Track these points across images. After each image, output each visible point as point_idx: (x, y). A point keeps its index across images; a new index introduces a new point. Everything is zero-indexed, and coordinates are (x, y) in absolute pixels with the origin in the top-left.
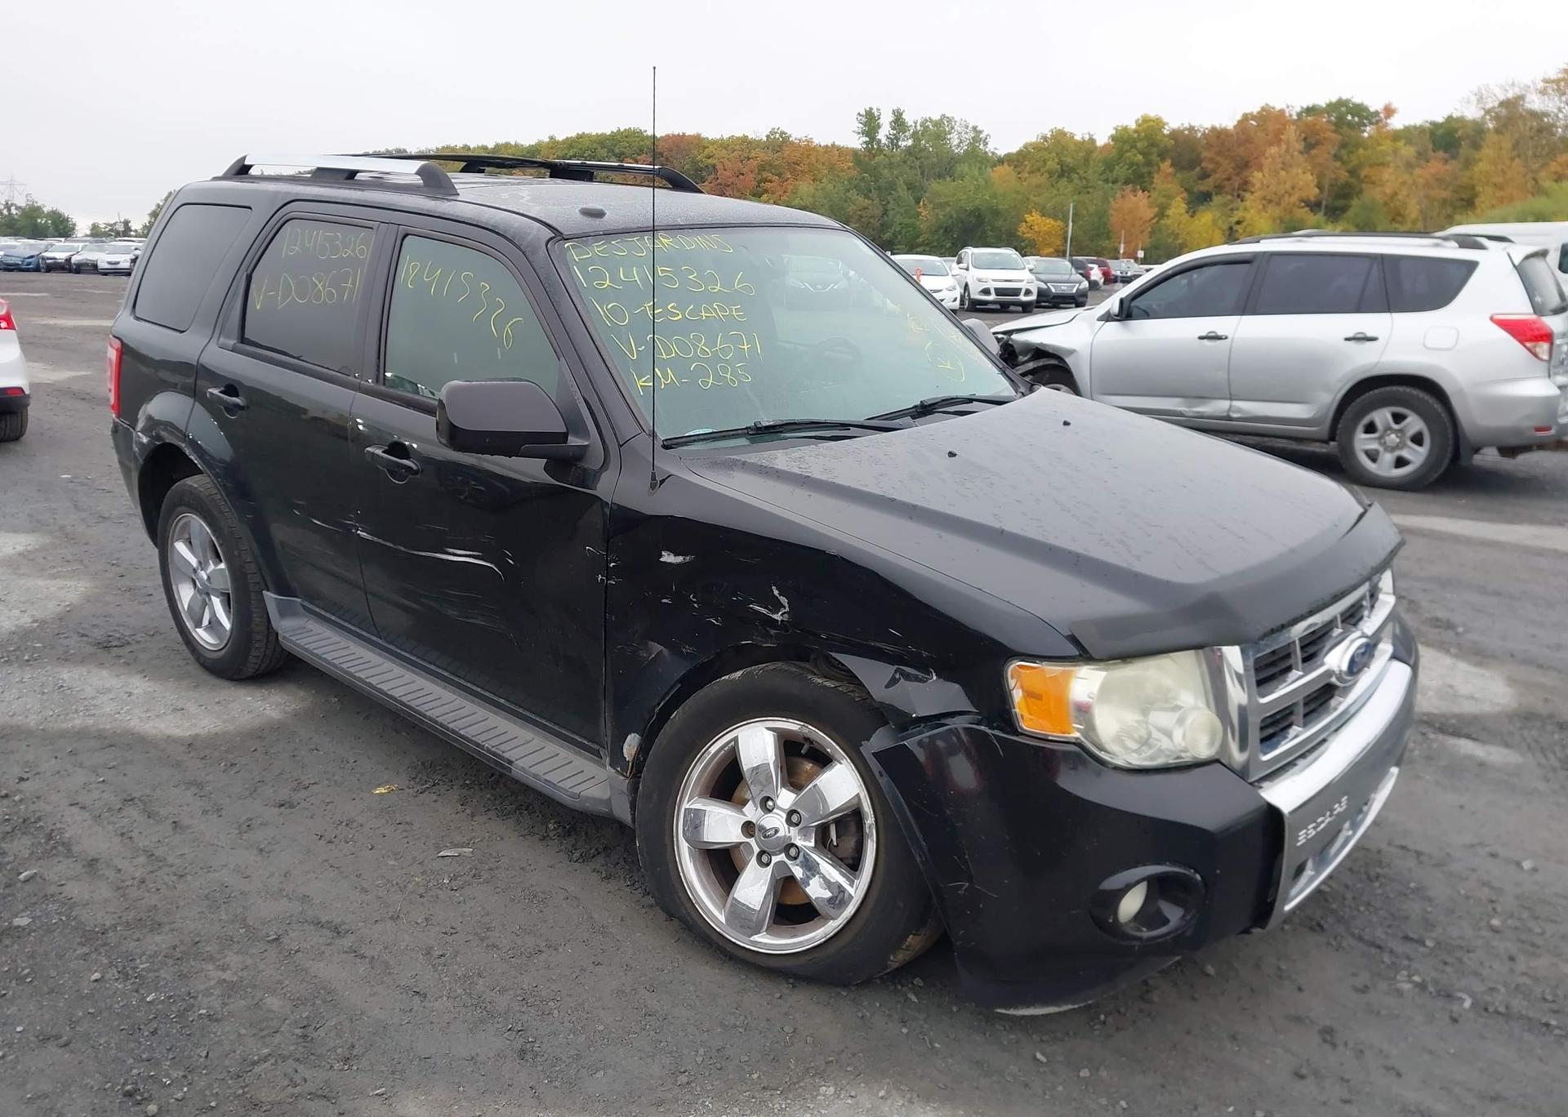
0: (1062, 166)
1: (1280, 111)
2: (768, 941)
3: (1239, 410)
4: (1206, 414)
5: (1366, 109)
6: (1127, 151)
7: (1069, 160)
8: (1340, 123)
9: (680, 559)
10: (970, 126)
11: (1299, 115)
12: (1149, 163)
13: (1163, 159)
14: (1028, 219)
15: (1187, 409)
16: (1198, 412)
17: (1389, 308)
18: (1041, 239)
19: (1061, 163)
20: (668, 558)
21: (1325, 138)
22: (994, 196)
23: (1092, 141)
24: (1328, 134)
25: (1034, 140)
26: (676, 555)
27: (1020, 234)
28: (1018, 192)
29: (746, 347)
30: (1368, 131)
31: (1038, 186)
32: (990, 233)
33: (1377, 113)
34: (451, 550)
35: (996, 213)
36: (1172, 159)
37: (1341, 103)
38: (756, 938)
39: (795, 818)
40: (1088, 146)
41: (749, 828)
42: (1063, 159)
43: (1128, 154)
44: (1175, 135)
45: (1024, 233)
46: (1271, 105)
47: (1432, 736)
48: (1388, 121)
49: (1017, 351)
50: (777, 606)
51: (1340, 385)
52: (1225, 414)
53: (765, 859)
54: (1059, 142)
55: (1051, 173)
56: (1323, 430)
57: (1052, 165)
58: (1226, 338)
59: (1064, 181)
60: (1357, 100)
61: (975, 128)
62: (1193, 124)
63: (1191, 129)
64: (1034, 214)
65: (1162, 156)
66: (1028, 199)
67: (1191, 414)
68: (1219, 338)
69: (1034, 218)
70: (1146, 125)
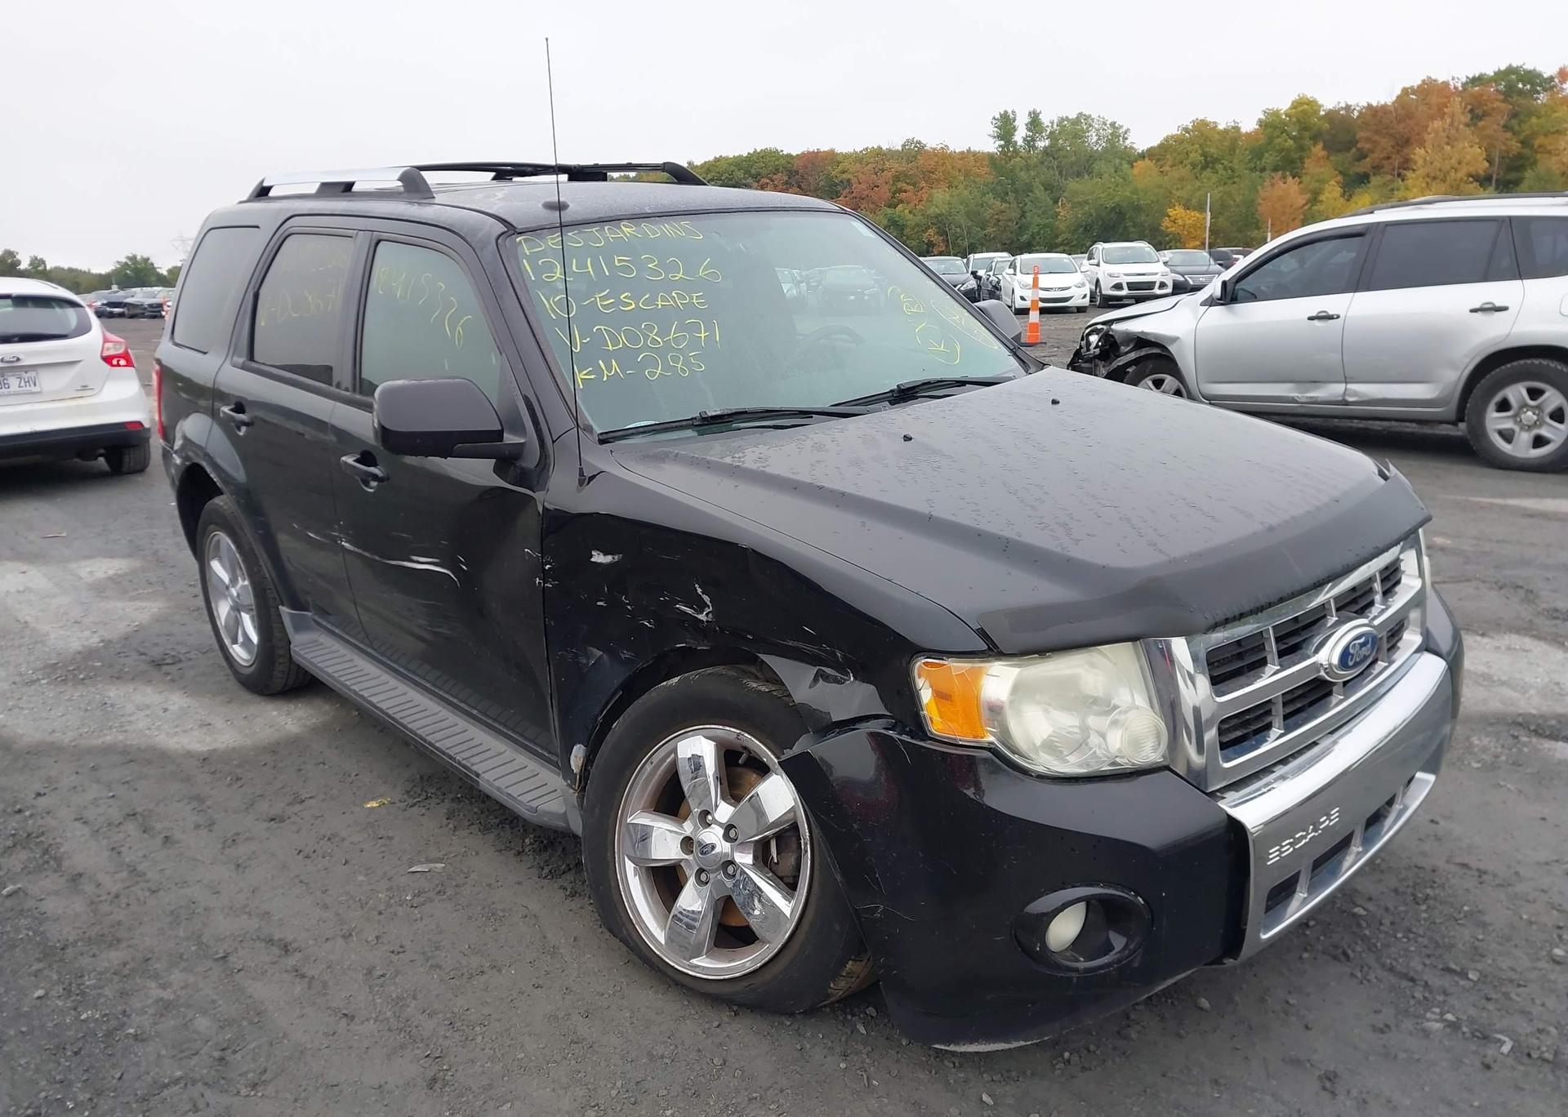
0: (1206, 157)
1: (1443, 83)
2: (709, 966)
3: (1355, 394)
4: (1319, 400)
5: (1539, 75)
6: (1278, 137)
7: (1212, 150)
8: (1510, 92)
9: (608, 559)
10: (1108, 123)
11: (1464, 85)
12: (1301, 148)
13: (1315, 144)
14: (1170, 214)
15: (1300, 395)
16: (1311, 398)
17: (1520, 276)
18: (1186, 232)
19: (1205, 155)
20: (598, 558)
21: (1493, 109)
22: (1135, 191)
23: (1237, 129)
24: (1497, 104)
25: (1174, 131)
26: (606, 554)
27: (1163, 229)
28: (1160, 187)
29: (703, 335)
30: (1543, 98)
31: (1182, 179)
32: (1132, 229)
33: (1551, 79)
34: (415, 558)
35: (1138, 209)
36: (1324, 143)
37: (1511, 70)
38: (695, 961)
39: (732, 833)
40: (1232, 135)
41: (687, 843)
42: (1207, 149)
43: (1279, 140)
44: (1331, 115)
45: (1167, 228)
46: (1433, 78)
47: (1524, 739)
48: (1564, 86)
49: (1118, 342)
50: (701, 606)
51: (1467, 360)
52: (1340, 398)
53: (703, 877)
54: (1202, 132)
55: (1194, 165)
56: (1450, 410)
57: (1195, 156)
58: (1338, 317)
59: (1208, 173)
60: (1529, 67)
61: (1113, 125)
62: (1349, 103)
63: (1348, 108)
64: (1177, 208)
65: (1315, 138)
66: (1171, 193)
67: (1304, 400)
68: (1331, 317)
69: (1177, 211)
70: (1300, 109)
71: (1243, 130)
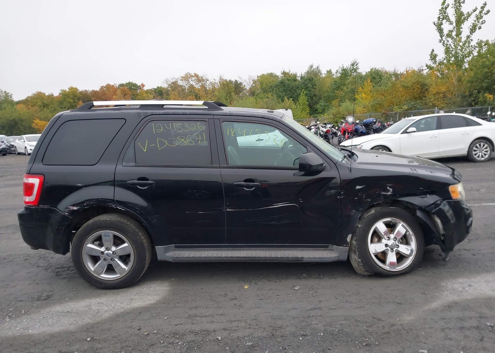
0: (43, 104)
1: (112, 85)
5: (137, 85)
6: (67, 98)
7: (46, 102)
8: (130, 89)
9: (361, 187)
10: (3, 91)
11: (118, 86)
12: (75, 102)
13: (79, 101)
14: (35, 122)
18: (41, 128)
19: (42, 103)
20: (358, 187)
21: (128, 93)
22: (20, 114)
23: (52, 95)
24: (128, 92)
25: (30, 95)
27: (33, 127)
28: (28, 113)
30: (139, 91)
31: (36, 110)
32: (21, 127)
33: (140, 86)
35: (22, 120)
36: (82, 100)
37: (130, 83)
39: (395, 239)
40: (51, 97)
42: (43, 101)
43: (67, 99)
44: (81, 93)
45: (34, 127)
46: (109, 84)
48: (143, 88)
50: (388, 191)
53: (392, 250)
54: (39, 96)
55: (40, 106)
57: (39, 103)
59: (45, 109)
60: (134, 82)
61: (5, 92)
62: (86, 90)
63: (86, 91)
64: (37, 120)
65: (79, 99)
66: (33, 115)
69: (37, 121)
70: (72, 90)
71: (55, 96)
